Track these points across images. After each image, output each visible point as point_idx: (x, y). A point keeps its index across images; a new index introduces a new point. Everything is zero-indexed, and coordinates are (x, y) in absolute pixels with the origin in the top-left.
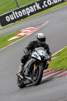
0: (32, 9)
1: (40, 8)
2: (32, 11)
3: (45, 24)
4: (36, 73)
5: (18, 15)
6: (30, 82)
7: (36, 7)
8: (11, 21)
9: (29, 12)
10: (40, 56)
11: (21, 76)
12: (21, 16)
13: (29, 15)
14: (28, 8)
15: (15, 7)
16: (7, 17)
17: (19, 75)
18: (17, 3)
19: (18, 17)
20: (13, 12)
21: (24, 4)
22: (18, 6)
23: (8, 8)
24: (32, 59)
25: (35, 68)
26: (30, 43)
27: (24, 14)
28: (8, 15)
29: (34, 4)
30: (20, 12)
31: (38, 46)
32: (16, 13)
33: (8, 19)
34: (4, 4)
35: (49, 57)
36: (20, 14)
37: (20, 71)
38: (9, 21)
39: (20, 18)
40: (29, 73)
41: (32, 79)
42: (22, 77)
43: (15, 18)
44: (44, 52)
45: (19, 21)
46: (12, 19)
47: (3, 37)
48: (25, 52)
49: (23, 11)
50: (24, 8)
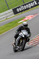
0: (32, 5)
1: (37, 4)
2: (32, 6)
4: (21, 44)
5: (24, 8)
6: (19, 49)
7: (34, 3)
8: (20, 12)
9: (30, 6)
11: (14, 45)
12: (26, 8)
13: (30, 8)
14: (30, 4)
15: (22, 3)
16: (18, 9)
18: (23, 1)
19: (24, 9)
20: (21, 6)
21: (27, 1)
22: (24, 3)
23: (18, 4)
24: (19, 37)
25: (21, 41)
27: (27, 8)
28: (18, 8)
29: (33, 1)
30: (25, 6)
31: (24, 29)
32: (23, 7)
33: (18, 10)
34: (16, 1)
35: (29, 35)
36: (25, 7)
37: (14, 43)
38: (18, 11)
39: (25, 10)
40: (18, 44)
41: (20, 47)
43: (22, 9)
44: (26, 33)
45: (25, 12)
46: (21, 10)
47: (15, 21)
48: (16, 33)
49: (27, 5)
50: (28, 4)
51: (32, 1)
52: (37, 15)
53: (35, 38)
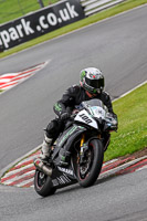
3: (43, 66)
6: (69, 181)
10: (95, 119)
17: (40, 165)
26: (69, 90)
35: (115, 122)
42: (49, 171)
51: (12, 20)
52: (33, 73)
53: (26, 161)
